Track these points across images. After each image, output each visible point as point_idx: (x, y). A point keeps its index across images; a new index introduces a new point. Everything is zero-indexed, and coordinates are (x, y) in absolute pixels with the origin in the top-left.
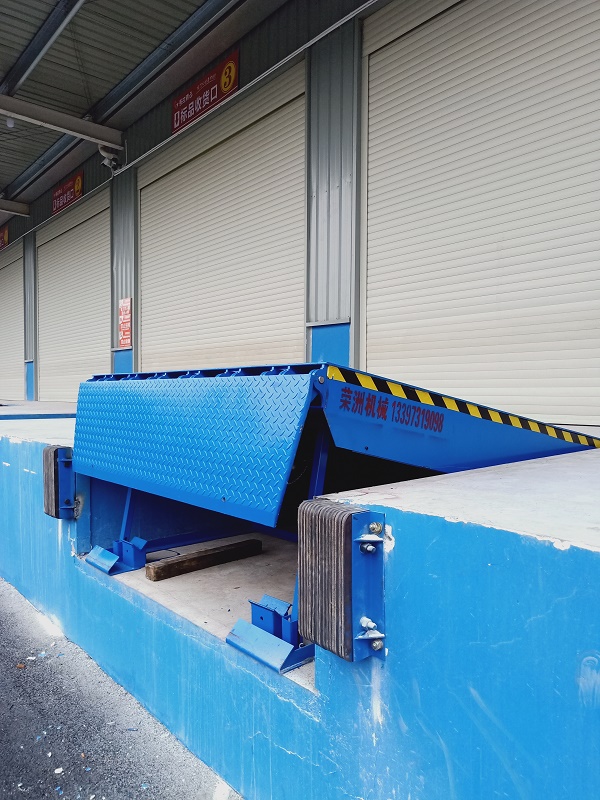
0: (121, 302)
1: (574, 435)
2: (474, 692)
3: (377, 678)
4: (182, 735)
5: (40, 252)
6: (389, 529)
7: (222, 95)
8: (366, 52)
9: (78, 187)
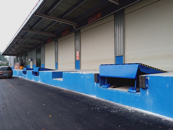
0: (77, 52)
1: (163, 71)
2: (158, 89)
3: (148, 90)
4: (120, 103)
5: (58, 43)
6: (149, 77)
7: (98, 18)
8: (125, 14)
9: (68, 32)
